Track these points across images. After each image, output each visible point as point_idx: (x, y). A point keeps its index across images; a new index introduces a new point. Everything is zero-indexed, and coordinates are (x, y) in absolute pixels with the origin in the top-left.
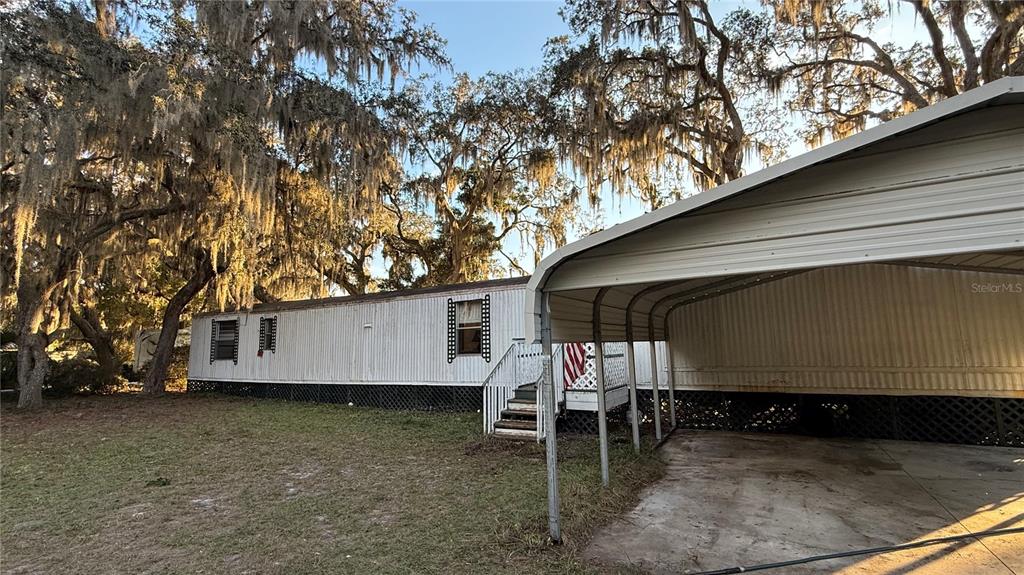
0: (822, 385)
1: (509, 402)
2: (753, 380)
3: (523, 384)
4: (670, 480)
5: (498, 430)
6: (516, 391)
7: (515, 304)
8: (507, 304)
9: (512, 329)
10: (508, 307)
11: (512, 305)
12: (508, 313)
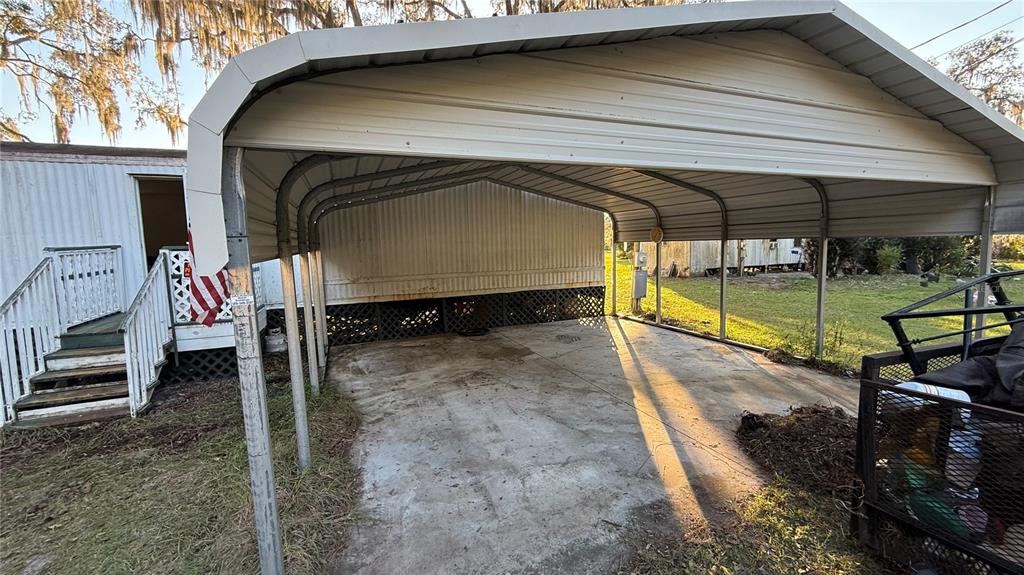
0: (461, 289)
1: (46, 359)
2: (407, 289)
3: (76, 322)
4: (373, 422)
5: (24, 414)
6: (63, 337)
7: (38, 188)
8: (14, 184)
9: (34, 232)
10: (18, 190)
11: (28, 188)
12: (19, 201)
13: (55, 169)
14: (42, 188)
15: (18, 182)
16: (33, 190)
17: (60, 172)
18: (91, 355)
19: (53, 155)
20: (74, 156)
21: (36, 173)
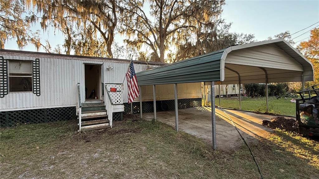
7: (59, 66)
8: (53, 65)
9: (57, 79)
10: (54, 67)
11: (56, 66)
12: (54, 70)
13: (64, 61)
14: (60, 66)
15: (54, 64)
16: (58, 67)
17: (65, 62)
18: (91, 113)
19: (64, 57)
20: (69, 57)
21: (59, 62)
